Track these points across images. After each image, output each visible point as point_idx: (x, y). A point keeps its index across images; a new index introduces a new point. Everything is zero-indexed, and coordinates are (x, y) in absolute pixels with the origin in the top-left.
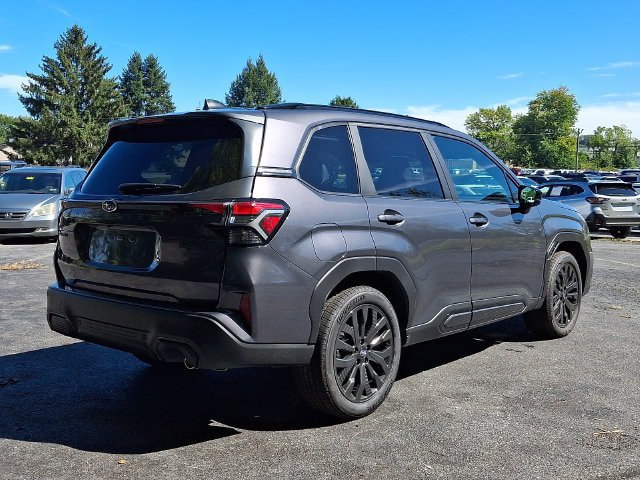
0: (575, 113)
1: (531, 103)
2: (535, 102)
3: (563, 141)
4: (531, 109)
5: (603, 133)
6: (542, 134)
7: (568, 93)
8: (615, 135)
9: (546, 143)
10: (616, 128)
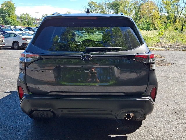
0: (15, 9)
1: (1, 5)
2: (3, 4)
3: (12, 17)
4: (2, 6)
5: (23, 15)
6: (6, 15)
7: (13, 3)
8: (27, 16)
9: (7, 17)
10: (27, 14)
